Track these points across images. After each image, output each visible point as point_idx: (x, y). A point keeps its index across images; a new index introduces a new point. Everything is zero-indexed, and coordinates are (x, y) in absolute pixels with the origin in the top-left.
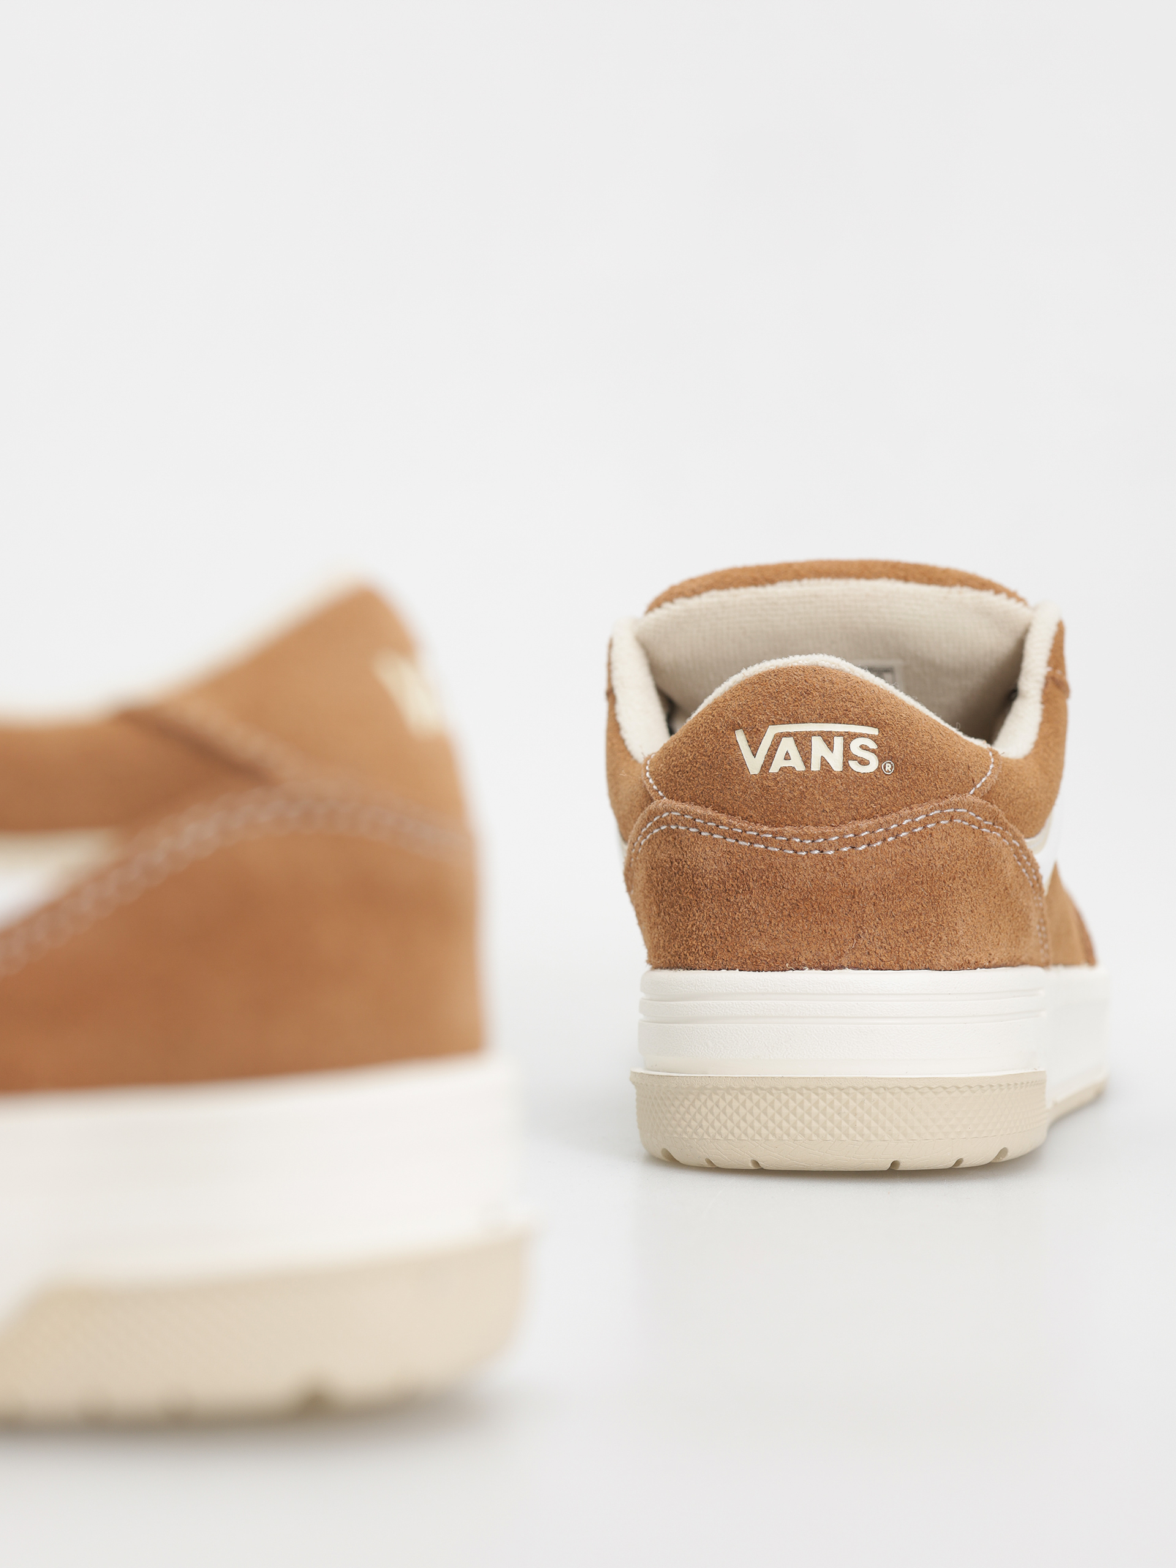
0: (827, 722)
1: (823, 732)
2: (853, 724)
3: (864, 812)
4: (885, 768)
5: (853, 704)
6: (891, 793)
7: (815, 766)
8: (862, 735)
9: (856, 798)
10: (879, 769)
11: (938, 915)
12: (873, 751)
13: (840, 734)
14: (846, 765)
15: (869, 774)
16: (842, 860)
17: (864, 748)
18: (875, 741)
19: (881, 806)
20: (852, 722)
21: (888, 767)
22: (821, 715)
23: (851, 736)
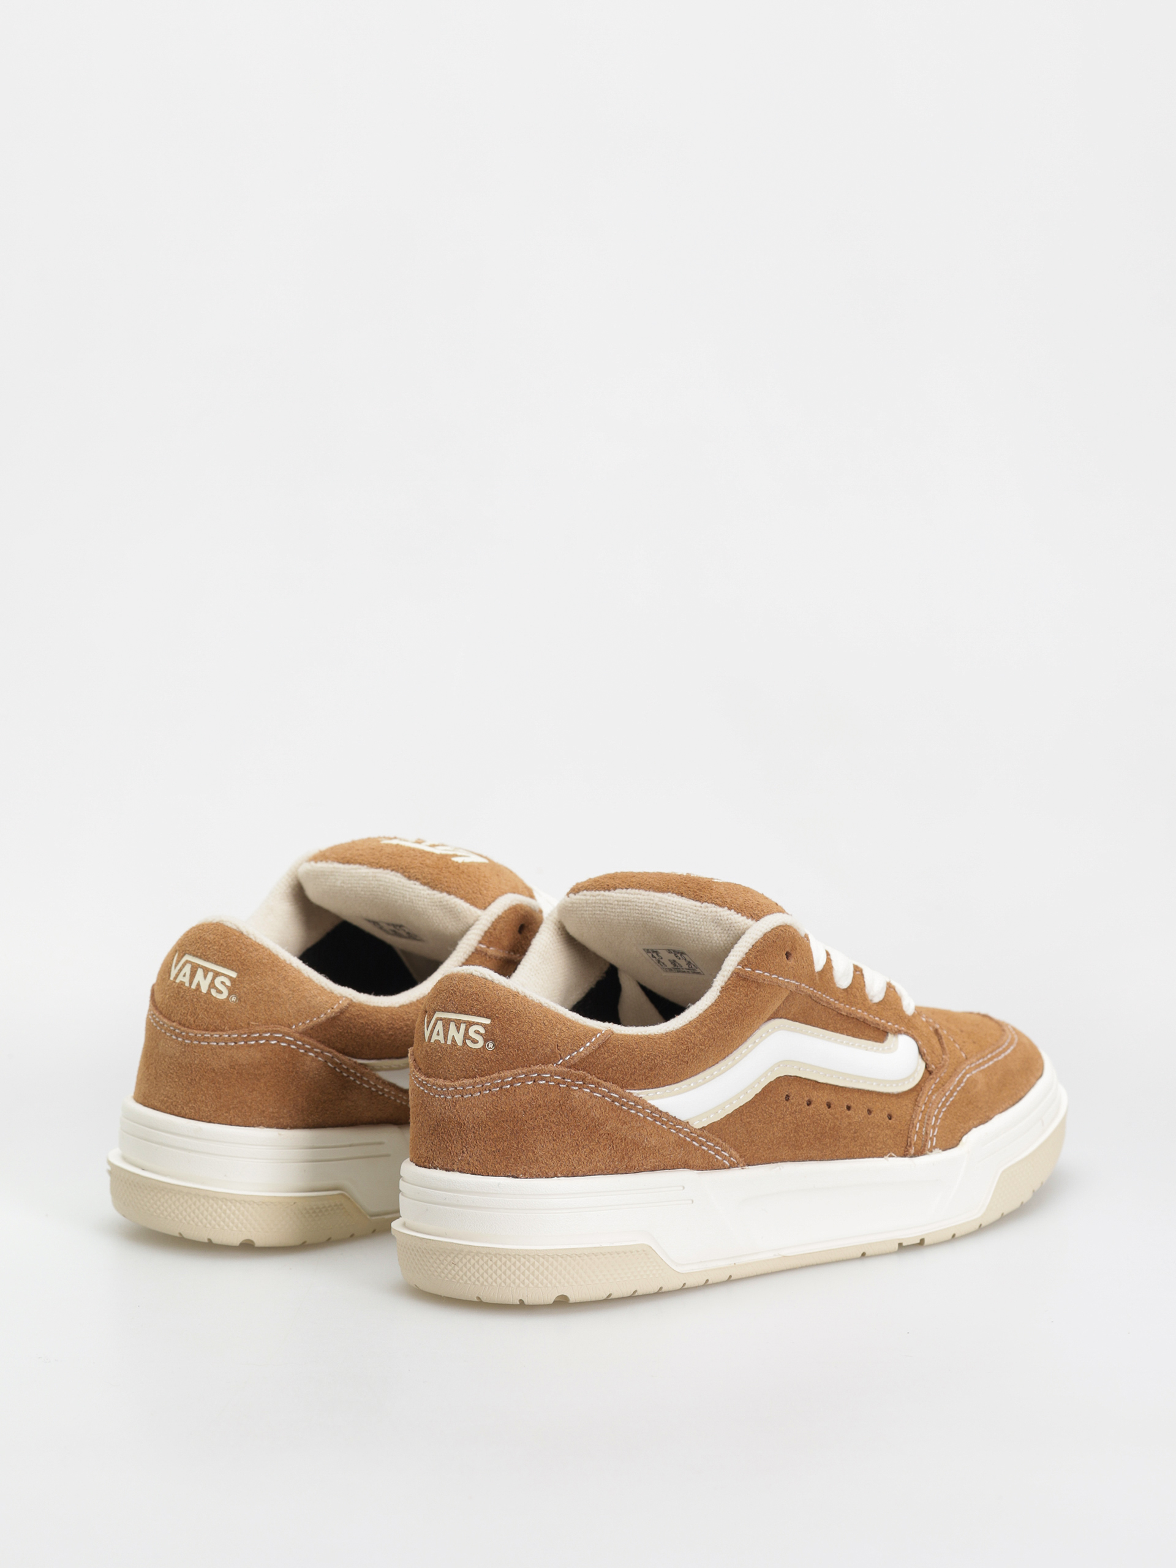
0: (460, 1013)
1: (456, 1020)
2: (475, 1016)
3: (471, 1074)
4: (488, 1046)
5: (478, 1003)
6: (488, 1063)
7: (449, 1042)
8: (477, 1024)
9: (467, 1064)
10: (484, 1047)
11: (519, 1142)
12: (481, 1035)
13: (465, 1022)
14: (464, 1043)
15: (477, 1049)
16: (455, 1103)
17: (477, 1032)
18: (484, 1028)
19: (482, 1071)
20: (474, 1014)
21: (491, 1045)
22: (457, 1009)
23: (471, 1024)
